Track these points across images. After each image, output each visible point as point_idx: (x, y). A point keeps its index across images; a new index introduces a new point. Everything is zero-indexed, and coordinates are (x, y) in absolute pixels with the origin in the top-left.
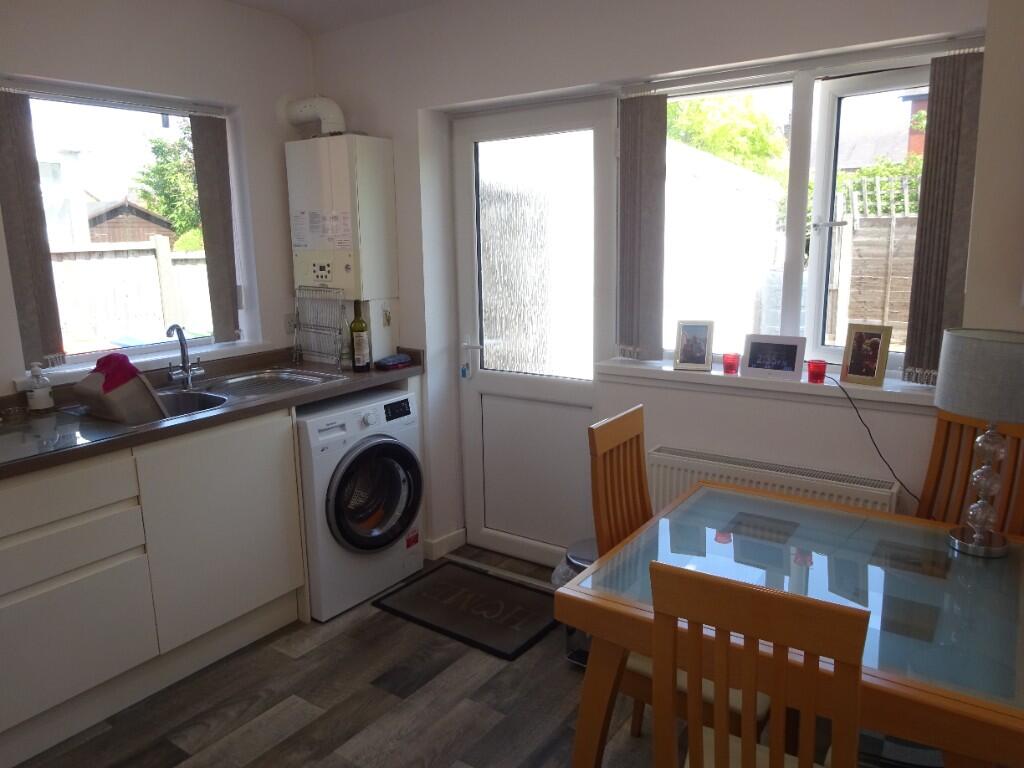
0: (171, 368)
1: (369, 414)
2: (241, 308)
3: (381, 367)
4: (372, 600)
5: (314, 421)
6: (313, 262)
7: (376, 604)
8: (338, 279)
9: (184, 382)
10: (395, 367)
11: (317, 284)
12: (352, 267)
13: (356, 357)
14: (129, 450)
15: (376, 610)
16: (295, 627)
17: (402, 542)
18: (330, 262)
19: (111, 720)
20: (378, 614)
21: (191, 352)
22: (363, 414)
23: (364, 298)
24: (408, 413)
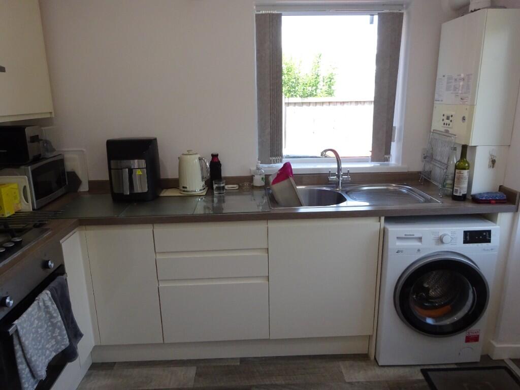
0: (330, 174)
1: (445, 235)
2: (394, 141)
3: (476, 200)
4: (423, 367)
5: (395, 230)
6: (444, 113)
7: (425, 372)
8: (456, 128)
9: (337, 184)
10: (487, 202)
11: (443, 129)
12: (466, 118)
13: (455, 188)
14: (266, 221)
15: (421, 377)
16: (363, 358)
17: (462, 336)
18: (453, 113)
19: (242, 360)
20: (420, 381)
21: (343, 166)
22: (441, 234)
23: (472, 143)
24: (489, 241)
